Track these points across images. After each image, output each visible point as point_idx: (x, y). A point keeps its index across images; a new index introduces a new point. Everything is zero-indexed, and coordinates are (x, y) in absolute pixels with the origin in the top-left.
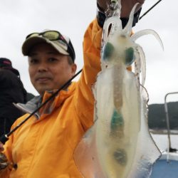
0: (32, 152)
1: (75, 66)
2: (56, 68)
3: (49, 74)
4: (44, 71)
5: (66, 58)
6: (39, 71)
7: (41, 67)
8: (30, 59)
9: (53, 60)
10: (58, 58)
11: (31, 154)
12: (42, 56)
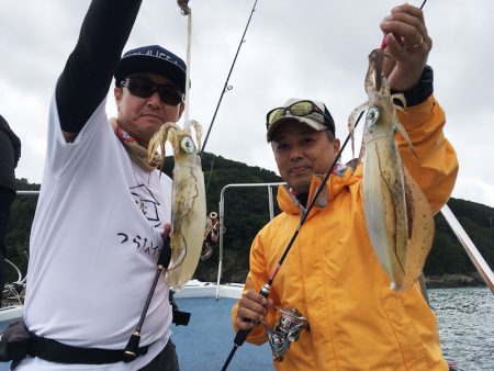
0: (316, 265)
1: (338, 141)
2: (314, 151)
3: (306, 162)
4: (300, 158)
5: (324, 134)
6: (292, 160)
7: (295, 154)
8: (277, 145)
9: (308, 140)
10: (314, 137)
11: (317, 268)
12: (293, 138)
